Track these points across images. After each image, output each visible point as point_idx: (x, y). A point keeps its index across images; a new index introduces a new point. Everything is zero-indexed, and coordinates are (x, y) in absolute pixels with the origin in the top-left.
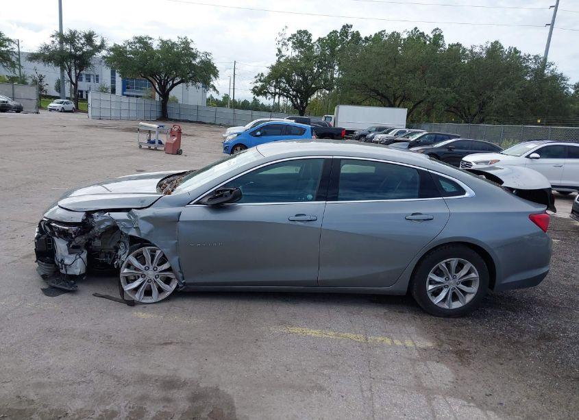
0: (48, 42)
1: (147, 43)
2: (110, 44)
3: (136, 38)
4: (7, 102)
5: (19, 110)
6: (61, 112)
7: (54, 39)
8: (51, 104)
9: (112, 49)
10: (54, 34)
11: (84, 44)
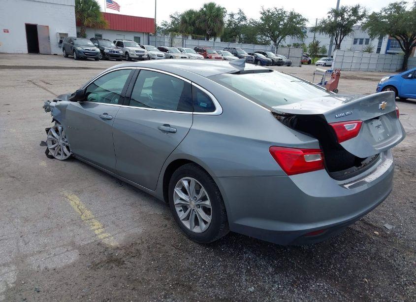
0: (326, 17)
1: (400, 7)
2: (370, 13)
3: (392, 4)
4: (281, 59)
5: (289, 64)
6: (324, 66)
7: (330, 15)
8: (319, 61)
9: (370, 17)
10: (330, 11)
11: (350, 15)
